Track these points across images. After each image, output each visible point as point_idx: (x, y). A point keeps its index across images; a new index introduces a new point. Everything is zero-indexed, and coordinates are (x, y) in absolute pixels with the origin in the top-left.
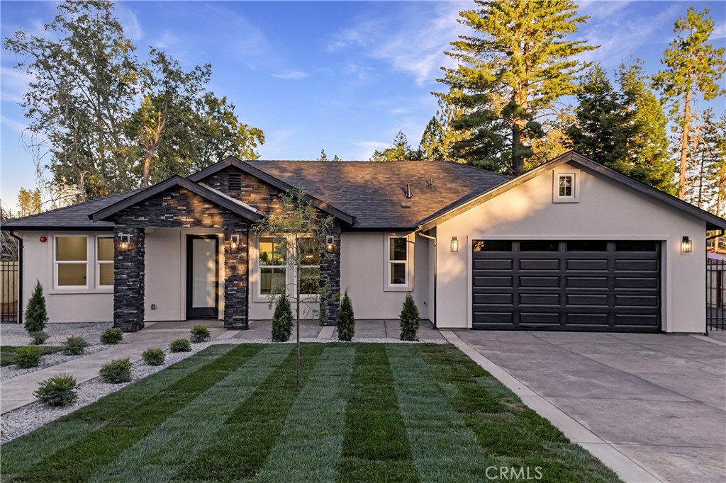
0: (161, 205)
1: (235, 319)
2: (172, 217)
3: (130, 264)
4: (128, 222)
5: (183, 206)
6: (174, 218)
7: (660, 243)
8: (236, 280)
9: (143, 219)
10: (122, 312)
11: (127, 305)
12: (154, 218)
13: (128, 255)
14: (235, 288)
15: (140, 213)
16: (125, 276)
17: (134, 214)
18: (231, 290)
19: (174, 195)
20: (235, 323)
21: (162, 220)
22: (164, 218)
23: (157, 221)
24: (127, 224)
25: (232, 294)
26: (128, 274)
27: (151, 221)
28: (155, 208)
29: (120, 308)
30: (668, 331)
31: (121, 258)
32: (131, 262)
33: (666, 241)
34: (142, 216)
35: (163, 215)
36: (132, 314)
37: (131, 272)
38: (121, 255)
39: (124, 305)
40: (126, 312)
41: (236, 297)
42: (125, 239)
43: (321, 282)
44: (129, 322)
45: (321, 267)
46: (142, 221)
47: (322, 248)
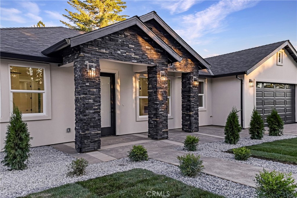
0: (117, 41)
1: (164, 132)
2: (126, 53)
3: (95, 90)
4: (93, 52)
5: (132, 44)
6: (127, 54)
8: (163, 104)
9: (104, 51)
10: (90, 133)
11: (94, 127)
12: (113, 52)
13: (94, 82)
14: (163, 110)
15: (103, 46)
16: (91, 101)
17: (98, 46)
18: (161, 111)
19: (126, 34)
20: (163, 135)
21: (118, 54)
22: (119, 52)
23: (115, 55)
24: (91, 54)
25: (161, 114)
27: (111, 54)
28: (114, 43)
29: (88, 130)
31: (88, 84)
32: (96, 88)
34: (103, 48)
35: (119, 50)
36: (98, 134)
37: (96, 98)
38: (88, 82)
39: (91, 127)
40: (93, 133)
41: (163, 116)
43: (190, 105)
44: (96, 141)
45: (189, 96)
46: (104, 53)
47: (190, 84)
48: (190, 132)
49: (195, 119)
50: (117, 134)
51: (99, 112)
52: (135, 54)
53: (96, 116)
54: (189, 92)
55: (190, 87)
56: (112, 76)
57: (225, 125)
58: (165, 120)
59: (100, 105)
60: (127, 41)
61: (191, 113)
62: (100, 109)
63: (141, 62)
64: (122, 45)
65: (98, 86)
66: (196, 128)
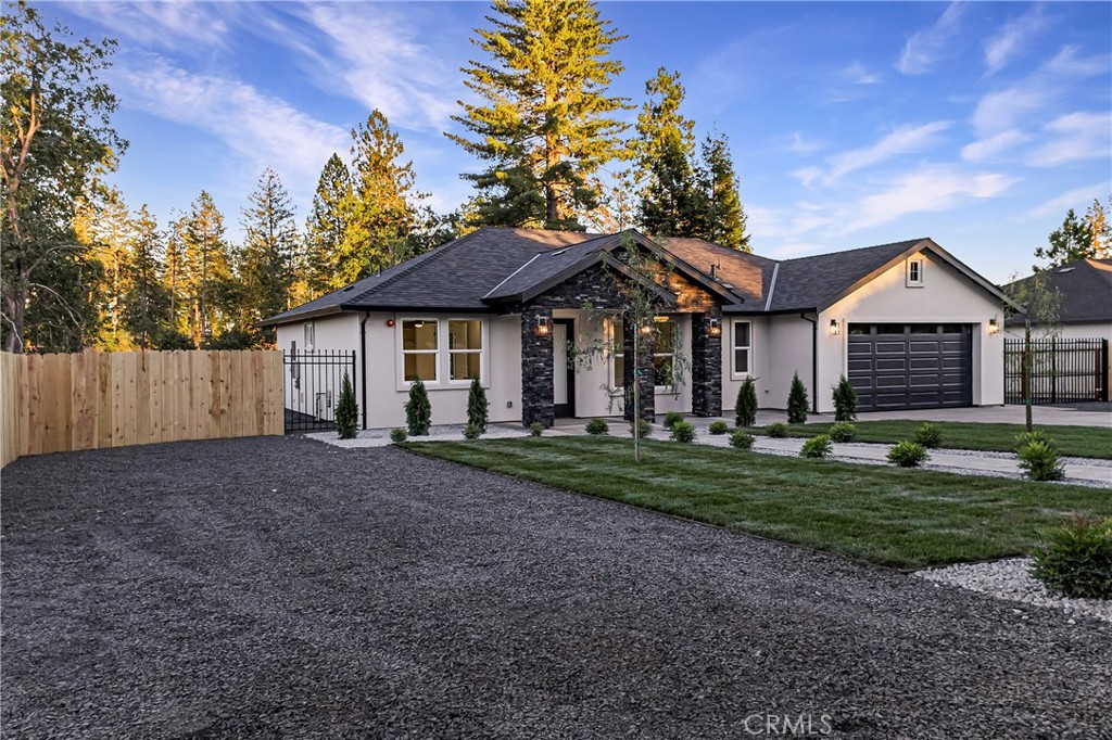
0: (576, 283)
1: (647, 411)
2: (587, 297)
3: (547, 350)
5: (596, 284)
6: (589, 298)
7: (970, 326)
9: (559, 299)
10: (541, 406)
11: (545, 400)
12: (570, 298)
13: (545, 340)
15: (557, 293)
16: (542, 364)
17: (551, 294)
19: (589, 272)
20: (646, 415)
21: (578, 300)
22: (578, 297)
23: (573, 302)
24: (544, 305)
26: (546, 364)
27: (567, 301)
28: (573, 287)
29: (538, 401)
30: (983, 404)
31: (538, 343)
32: (548, 348)
33: (979, 324)
34: (558, 296)
35: (578, 294)
37: (548, 360)
38: (539, 340)
39: (542, 398)
42: (543, 323)
43: (703, 370)
44: (548, 417)
45: (703, 354)
46: (558, 302)
47: (704, 332)
48: (705, 416)
49: (714, 393)
50: (577, 415)
51: (552, 379)
52: (602, 297)
53: (547, 384)
54: (703, 347)
55: (704, 338)
56: (569, 323)
57: (786, 407)
58: (649, 393)
59: (552, 370)
60: (589, 282)
61: (706, 384)
62: (552, 375)
63: (611, 307)
64: (583, 287)
65: (550, 346)
66: (715, 409)
